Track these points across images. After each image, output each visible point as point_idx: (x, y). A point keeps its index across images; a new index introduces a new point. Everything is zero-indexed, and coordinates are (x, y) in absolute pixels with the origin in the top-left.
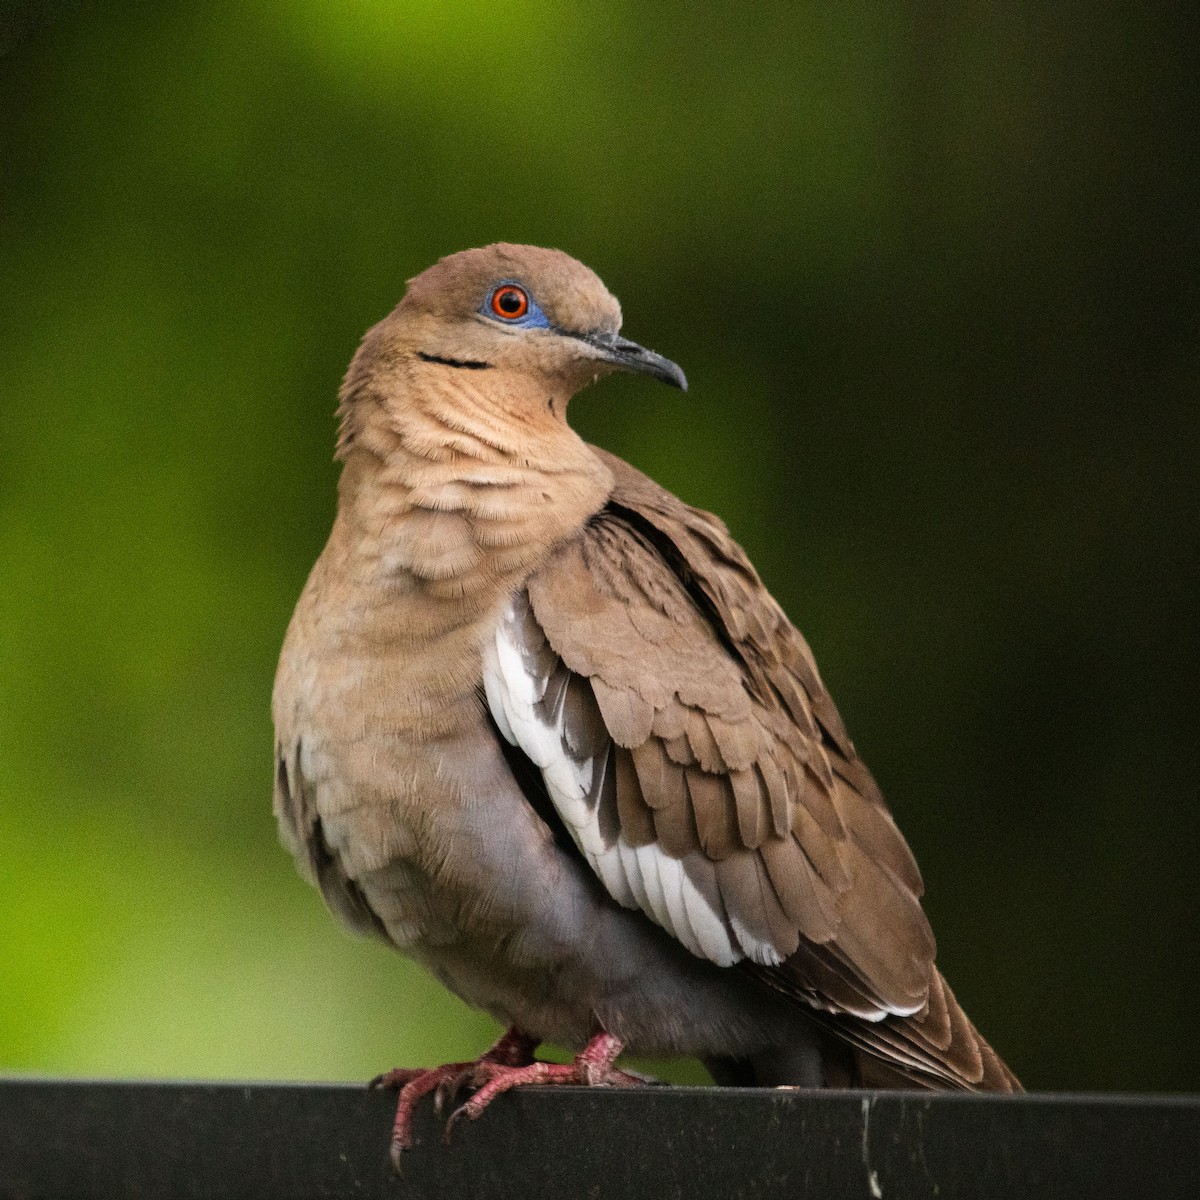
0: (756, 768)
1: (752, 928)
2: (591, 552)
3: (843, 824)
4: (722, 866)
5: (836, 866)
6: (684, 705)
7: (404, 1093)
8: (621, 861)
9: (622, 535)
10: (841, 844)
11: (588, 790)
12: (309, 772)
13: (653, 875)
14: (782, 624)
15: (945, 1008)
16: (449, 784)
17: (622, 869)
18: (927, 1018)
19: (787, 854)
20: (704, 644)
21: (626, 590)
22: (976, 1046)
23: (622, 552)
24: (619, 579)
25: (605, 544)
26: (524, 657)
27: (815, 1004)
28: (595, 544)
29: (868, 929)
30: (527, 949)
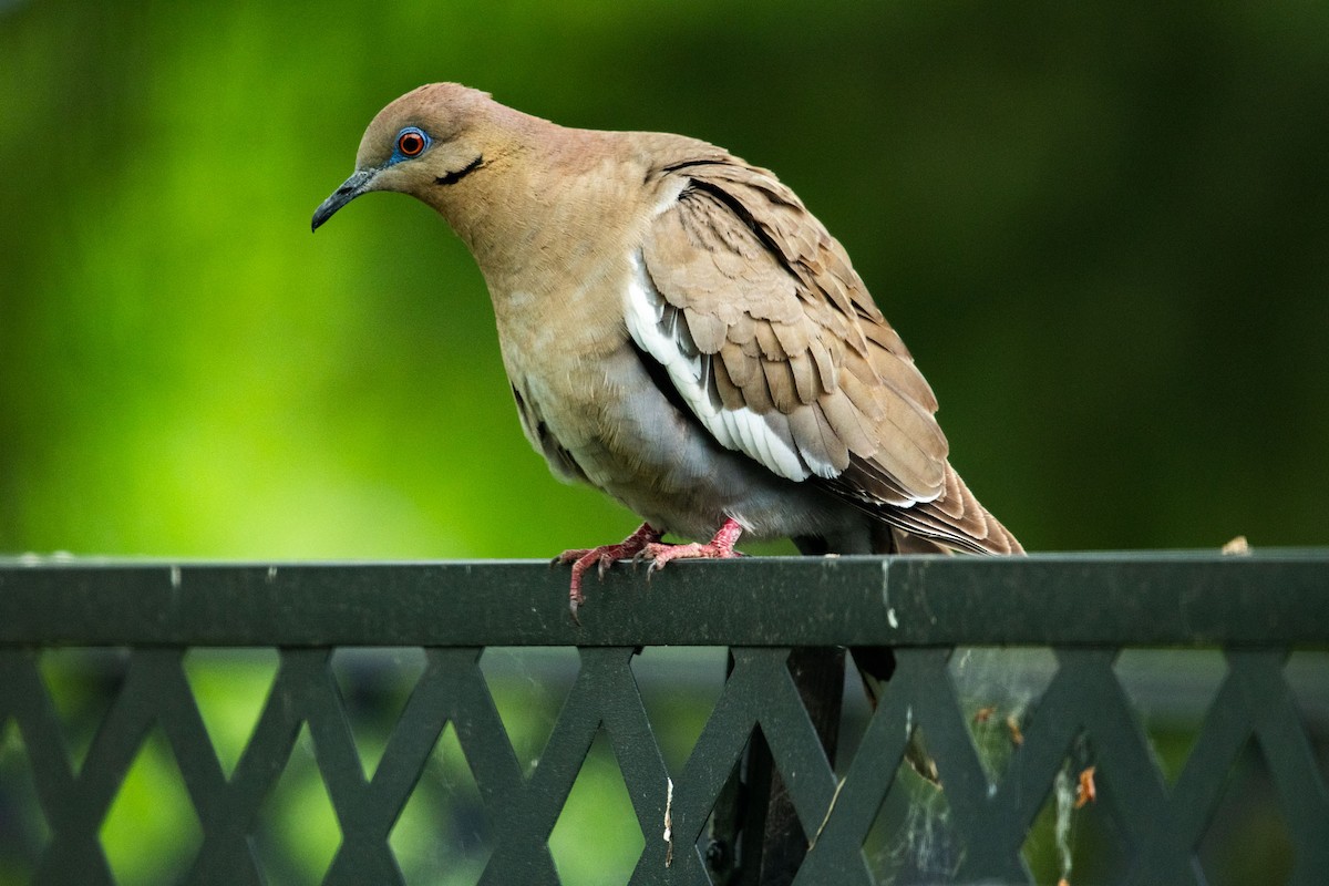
0: (809, 351)
1: (815, 455)
2: (686, 217)
3: (876, 375)
4: (791, 416)
5: (874, 404)
6: (754, 319)
7: (575, 567)
8: (724, 421)
9: (707, 202)
10: (875, 389)
11: (699, 377)
12: (536, 395)
13: (747, 427)
14: (824, 237)
15: (958, 490)
16: (612, 389)
17: (726, 426)
18: (945, 499)
19: (837, 402)
20: (769, 270)
21: (711, 241)
22: (982, 515)
23: (707, 214)
24: (706, 233)
25: (695, 210)
26: (647, 294)
27: (866, 500)
28: (688, 210)
29: (898, 445)
30: (672, 483)
